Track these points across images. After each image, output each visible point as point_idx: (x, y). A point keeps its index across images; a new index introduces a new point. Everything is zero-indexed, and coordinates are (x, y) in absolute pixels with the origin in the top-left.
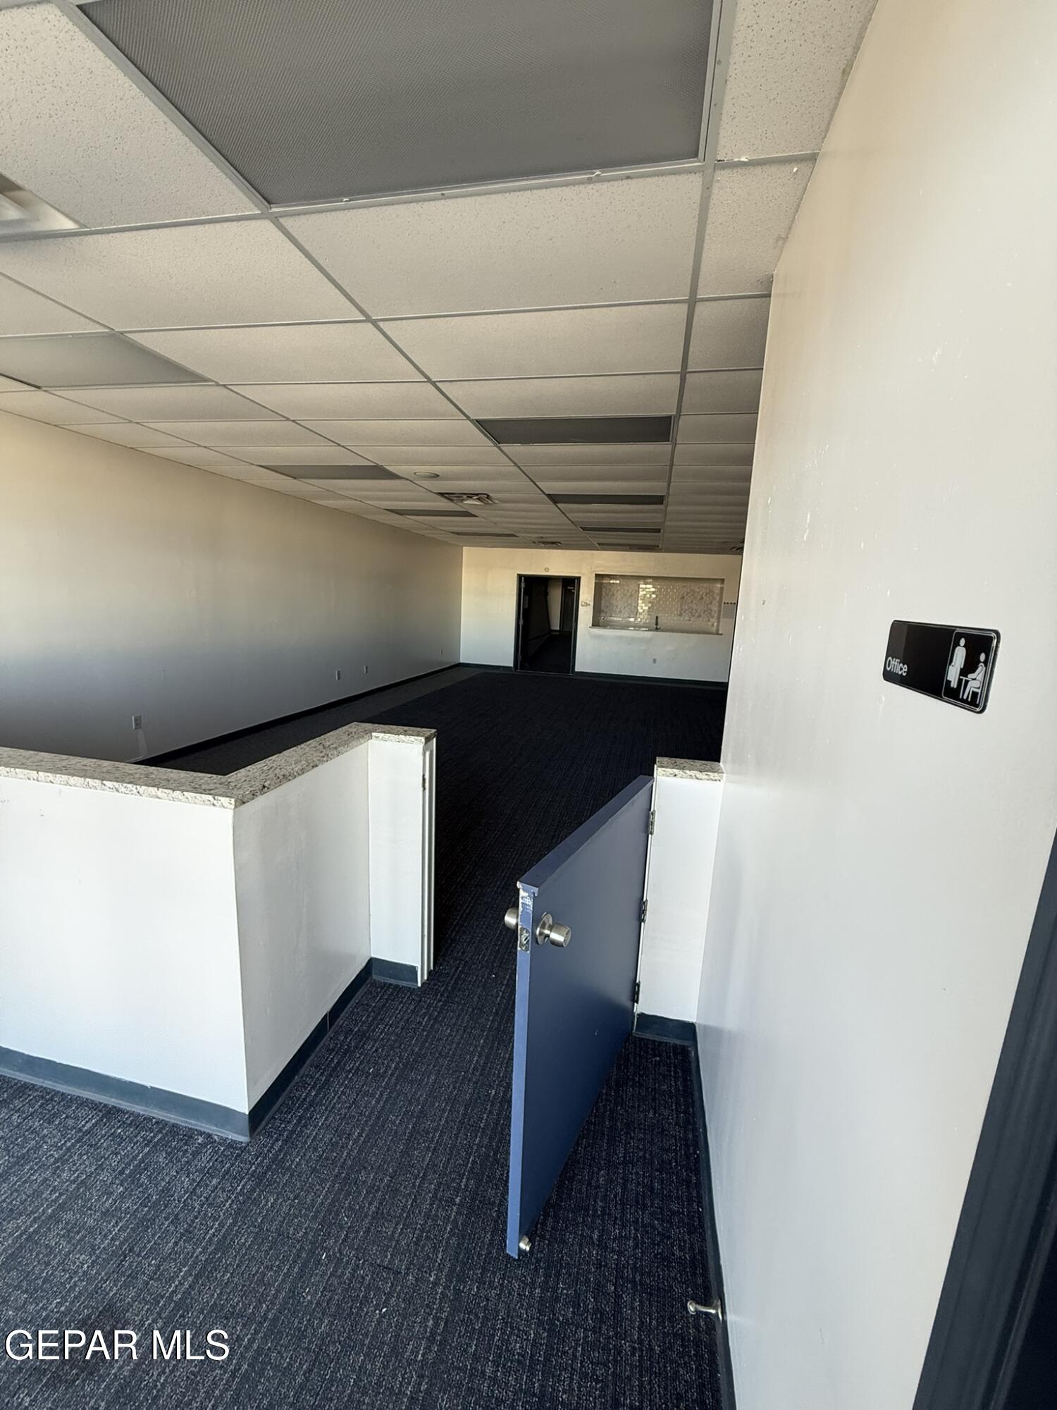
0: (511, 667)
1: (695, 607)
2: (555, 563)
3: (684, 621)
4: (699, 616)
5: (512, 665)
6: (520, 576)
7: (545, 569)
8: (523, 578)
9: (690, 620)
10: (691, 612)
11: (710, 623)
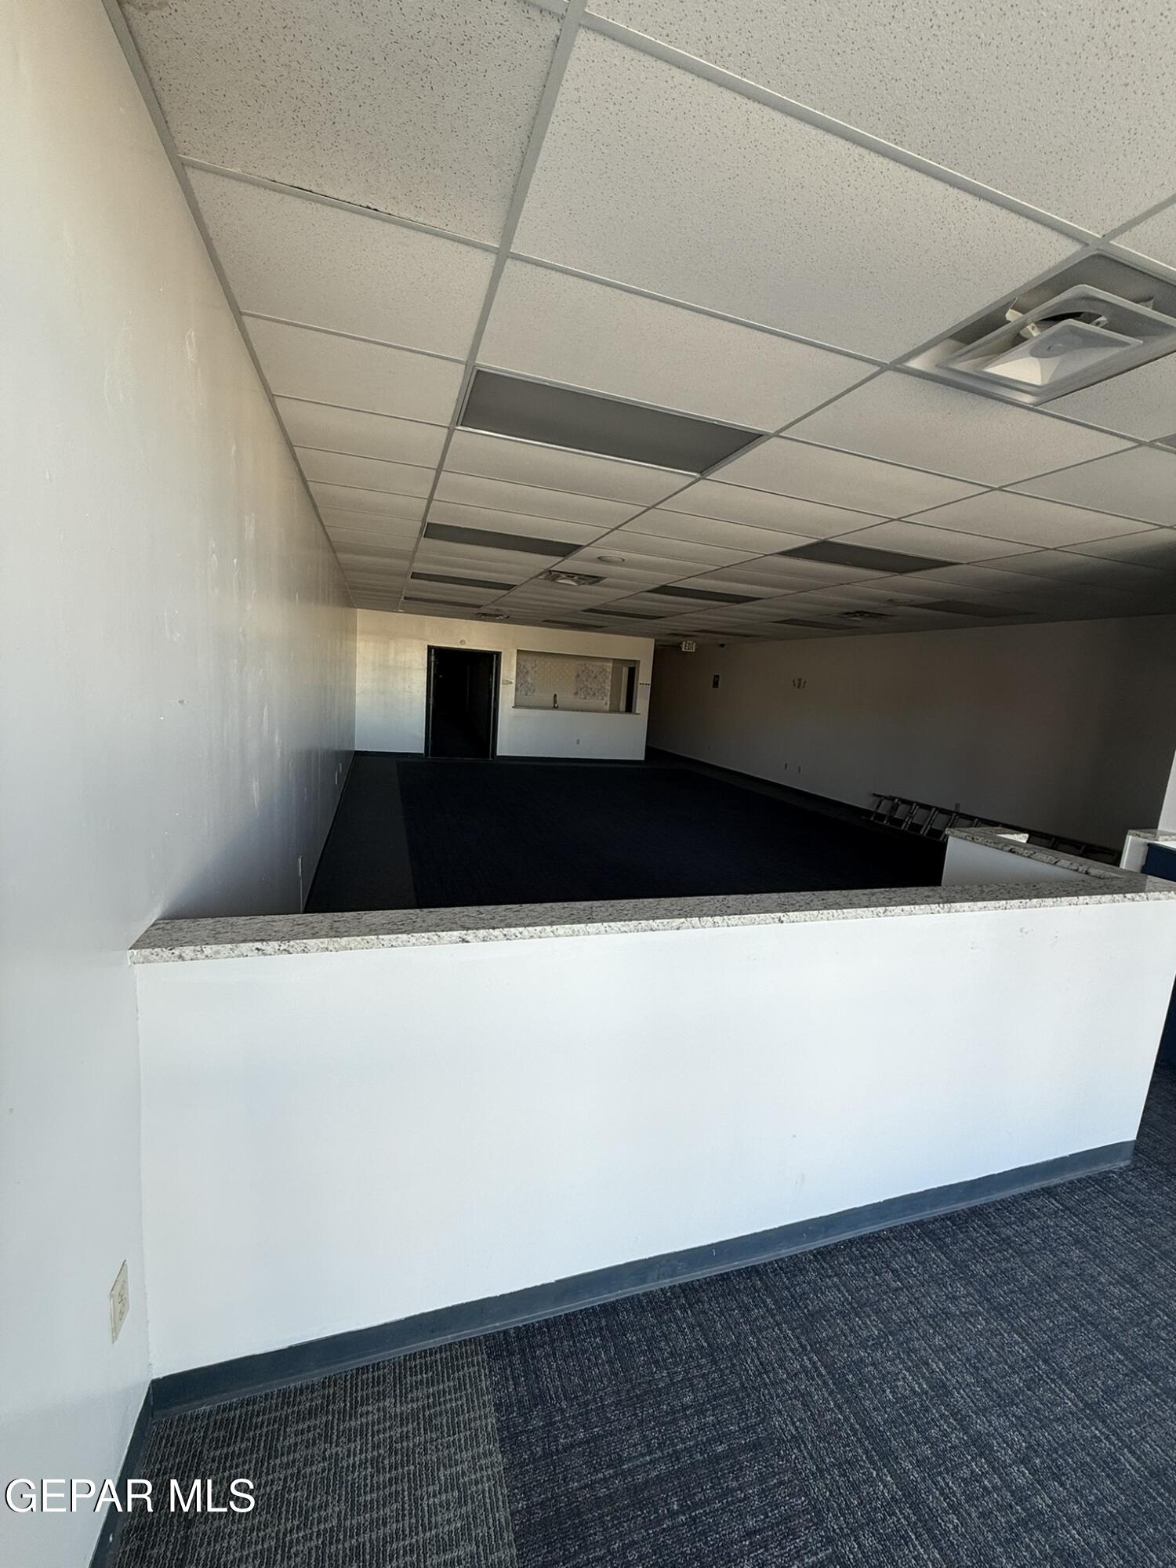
0: (422, 754)
1: (589, 686)
2: (471, 636)
3: (579, 702)
4: (594, 695)
5: (423, 752)
6: (430, 648)
7: (461, 642)
8: (433, 650)
9: (585, 698)
10: (586, 691)
11: (604, 702)
